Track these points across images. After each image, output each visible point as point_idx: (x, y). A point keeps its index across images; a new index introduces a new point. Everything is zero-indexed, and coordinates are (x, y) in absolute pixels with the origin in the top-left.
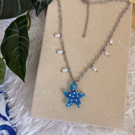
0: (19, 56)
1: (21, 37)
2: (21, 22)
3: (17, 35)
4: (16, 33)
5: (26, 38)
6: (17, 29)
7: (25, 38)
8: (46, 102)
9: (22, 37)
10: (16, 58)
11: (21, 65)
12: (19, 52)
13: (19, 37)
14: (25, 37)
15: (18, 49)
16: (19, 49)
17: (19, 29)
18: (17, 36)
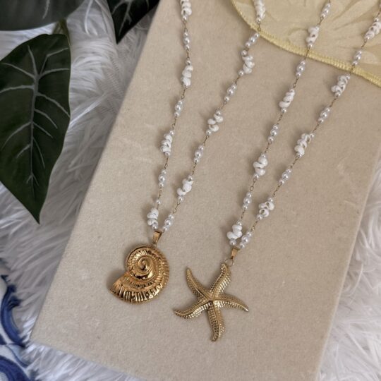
0: (29, 149)
1: (45, 96)
2: (48, 55)
3: (33, 87)
4: (30, 81)
5: (61, 105)
6: (35, 71)
7: (59, 105)
8: (86, 307)
9: (47, 98)
10: (22, 151)
11: (34, 172)
12: (32, 138)
13: (40, 95)
14: (56, 100)
15: (29, 126)
16: (32, 127)
17: (39, 73)
18: (31, 90)
